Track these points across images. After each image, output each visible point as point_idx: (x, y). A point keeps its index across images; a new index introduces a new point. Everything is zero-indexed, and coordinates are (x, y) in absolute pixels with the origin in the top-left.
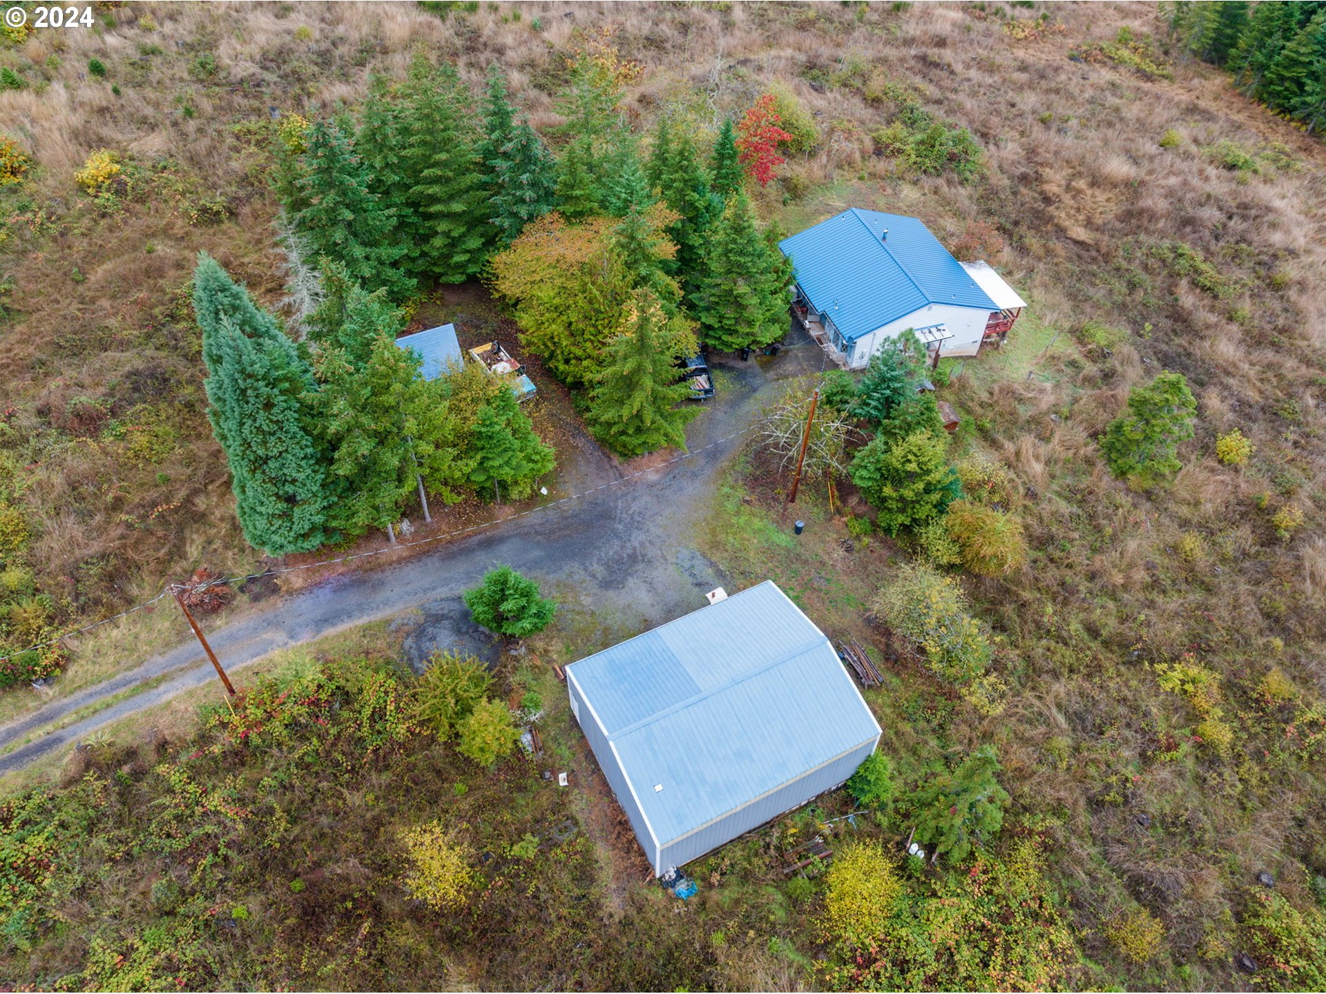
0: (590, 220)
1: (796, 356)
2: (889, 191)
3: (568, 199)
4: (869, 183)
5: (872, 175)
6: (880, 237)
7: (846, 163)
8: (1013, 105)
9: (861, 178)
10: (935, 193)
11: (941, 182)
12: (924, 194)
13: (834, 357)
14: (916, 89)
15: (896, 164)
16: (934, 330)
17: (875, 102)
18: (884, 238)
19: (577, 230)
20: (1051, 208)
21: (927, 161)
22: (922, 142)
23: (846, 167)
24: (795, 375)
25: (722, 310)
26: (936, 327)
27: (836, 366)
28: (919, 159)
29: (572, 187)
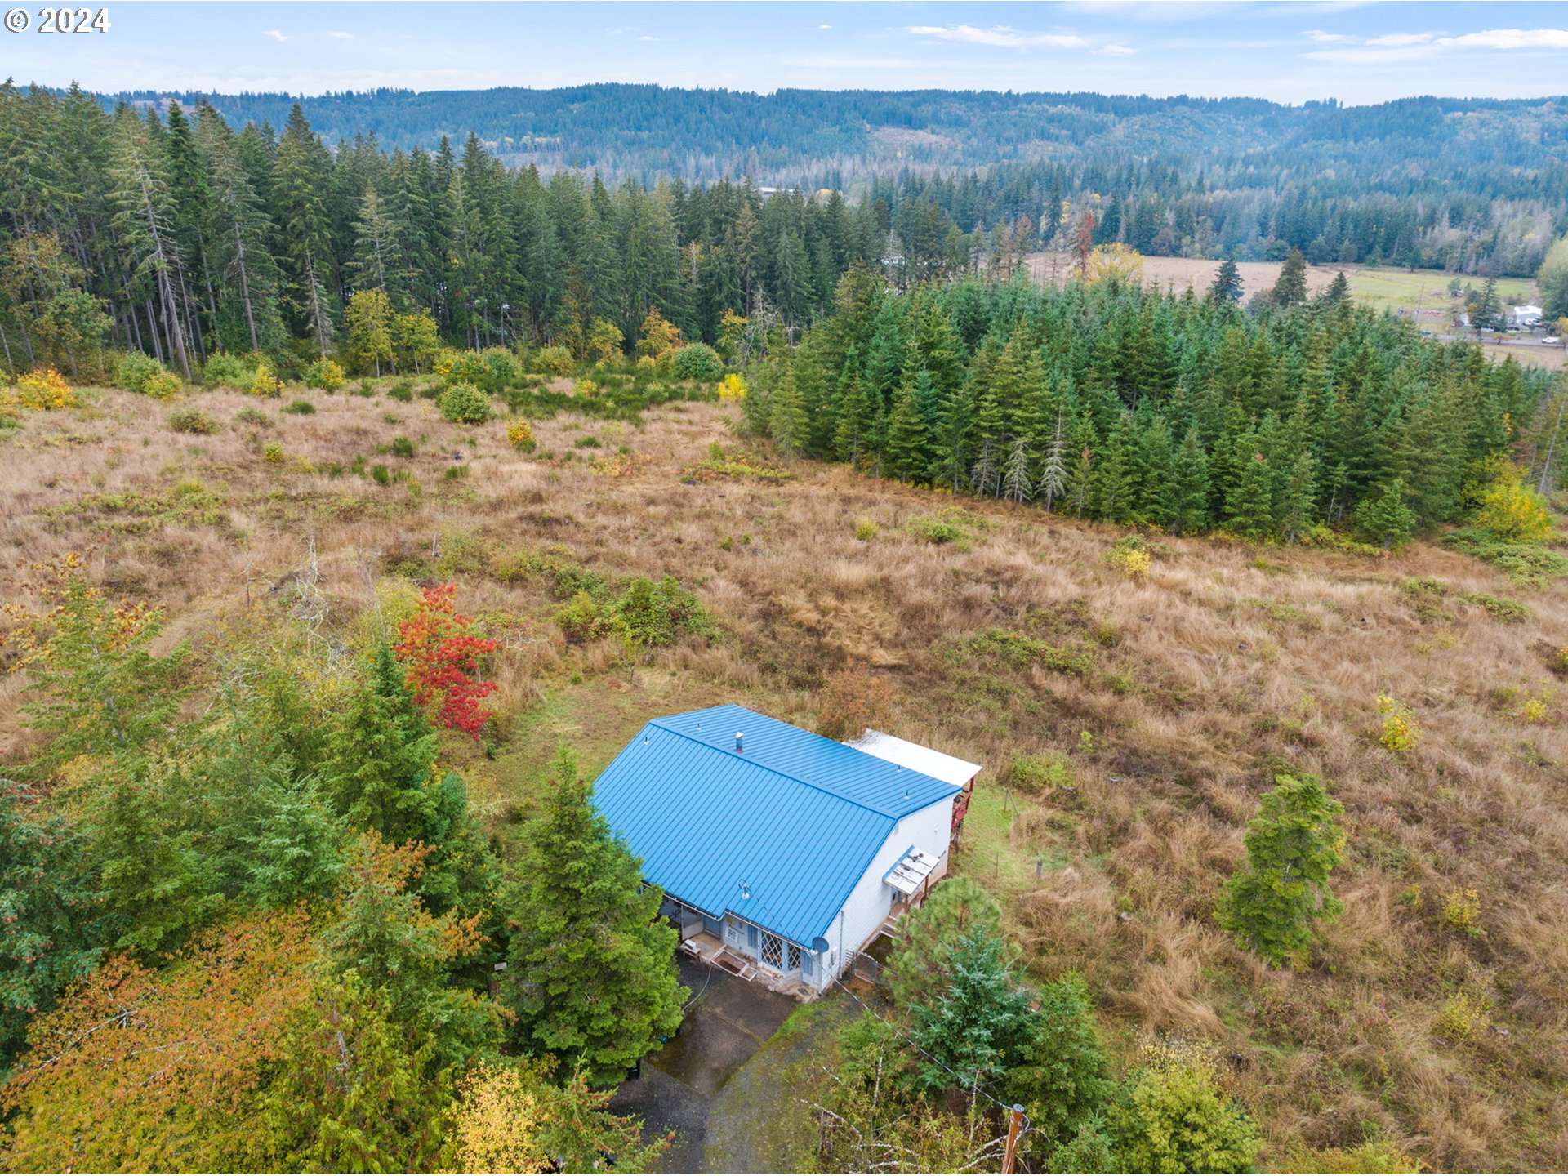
0: (210, 936)
1: (715, 1017)
2: (625, 686)
3: (137, 912)
4: (593, 683)
5: (590, 672)
6: (732, 751)
7: (543, 667)
8: (679, 541)
9: (576, 681)
10: (686, 667)
11: (683, 650)
12: (674, 674)
13: (779, 985)
14: (551, 553)
15: (609, 646)
16: (908, 862)
17: (515, 580)
18: (739, 748)
19: (188, 975)
20: (827, 639)
21: (648, 629)
22: (627, 608)
23: (544, 673)
24: (745, 1057)
25: (581, 1004)
26: (907, 855)
27: (792, 1001)
28: (637, 631)
29: (144, 879)
